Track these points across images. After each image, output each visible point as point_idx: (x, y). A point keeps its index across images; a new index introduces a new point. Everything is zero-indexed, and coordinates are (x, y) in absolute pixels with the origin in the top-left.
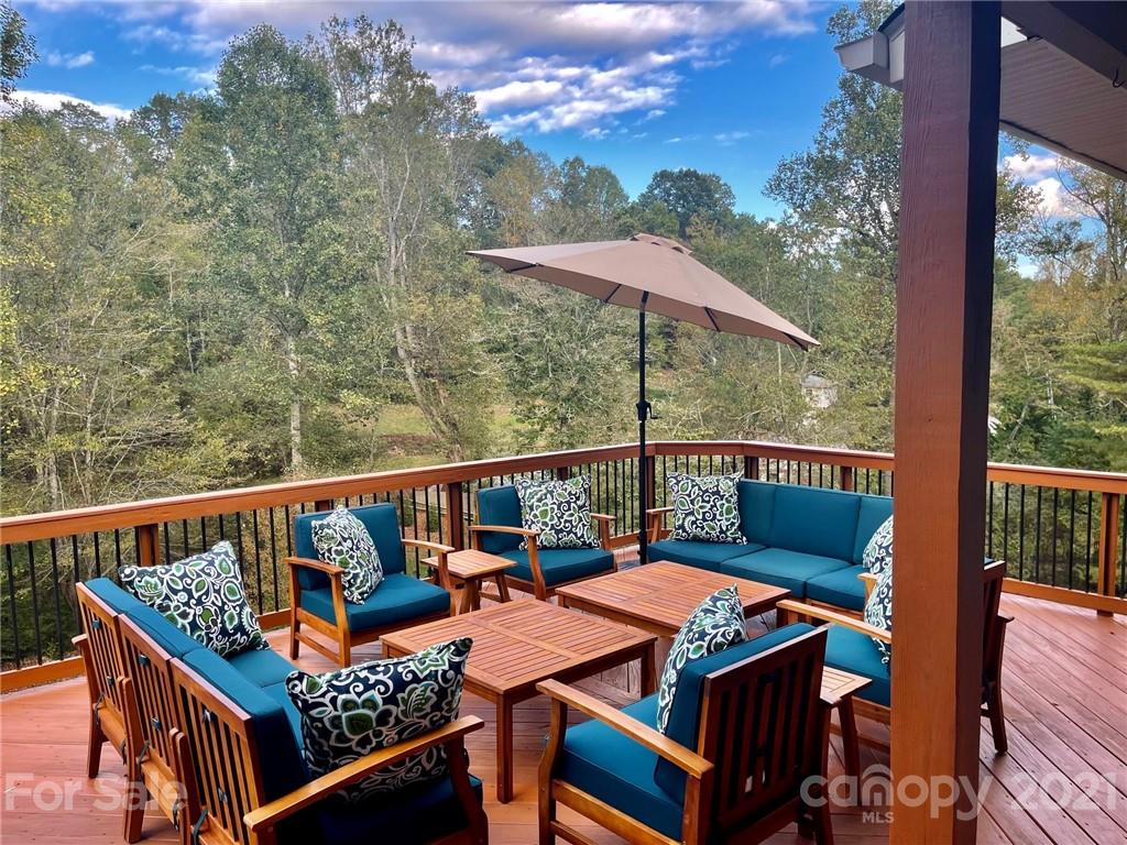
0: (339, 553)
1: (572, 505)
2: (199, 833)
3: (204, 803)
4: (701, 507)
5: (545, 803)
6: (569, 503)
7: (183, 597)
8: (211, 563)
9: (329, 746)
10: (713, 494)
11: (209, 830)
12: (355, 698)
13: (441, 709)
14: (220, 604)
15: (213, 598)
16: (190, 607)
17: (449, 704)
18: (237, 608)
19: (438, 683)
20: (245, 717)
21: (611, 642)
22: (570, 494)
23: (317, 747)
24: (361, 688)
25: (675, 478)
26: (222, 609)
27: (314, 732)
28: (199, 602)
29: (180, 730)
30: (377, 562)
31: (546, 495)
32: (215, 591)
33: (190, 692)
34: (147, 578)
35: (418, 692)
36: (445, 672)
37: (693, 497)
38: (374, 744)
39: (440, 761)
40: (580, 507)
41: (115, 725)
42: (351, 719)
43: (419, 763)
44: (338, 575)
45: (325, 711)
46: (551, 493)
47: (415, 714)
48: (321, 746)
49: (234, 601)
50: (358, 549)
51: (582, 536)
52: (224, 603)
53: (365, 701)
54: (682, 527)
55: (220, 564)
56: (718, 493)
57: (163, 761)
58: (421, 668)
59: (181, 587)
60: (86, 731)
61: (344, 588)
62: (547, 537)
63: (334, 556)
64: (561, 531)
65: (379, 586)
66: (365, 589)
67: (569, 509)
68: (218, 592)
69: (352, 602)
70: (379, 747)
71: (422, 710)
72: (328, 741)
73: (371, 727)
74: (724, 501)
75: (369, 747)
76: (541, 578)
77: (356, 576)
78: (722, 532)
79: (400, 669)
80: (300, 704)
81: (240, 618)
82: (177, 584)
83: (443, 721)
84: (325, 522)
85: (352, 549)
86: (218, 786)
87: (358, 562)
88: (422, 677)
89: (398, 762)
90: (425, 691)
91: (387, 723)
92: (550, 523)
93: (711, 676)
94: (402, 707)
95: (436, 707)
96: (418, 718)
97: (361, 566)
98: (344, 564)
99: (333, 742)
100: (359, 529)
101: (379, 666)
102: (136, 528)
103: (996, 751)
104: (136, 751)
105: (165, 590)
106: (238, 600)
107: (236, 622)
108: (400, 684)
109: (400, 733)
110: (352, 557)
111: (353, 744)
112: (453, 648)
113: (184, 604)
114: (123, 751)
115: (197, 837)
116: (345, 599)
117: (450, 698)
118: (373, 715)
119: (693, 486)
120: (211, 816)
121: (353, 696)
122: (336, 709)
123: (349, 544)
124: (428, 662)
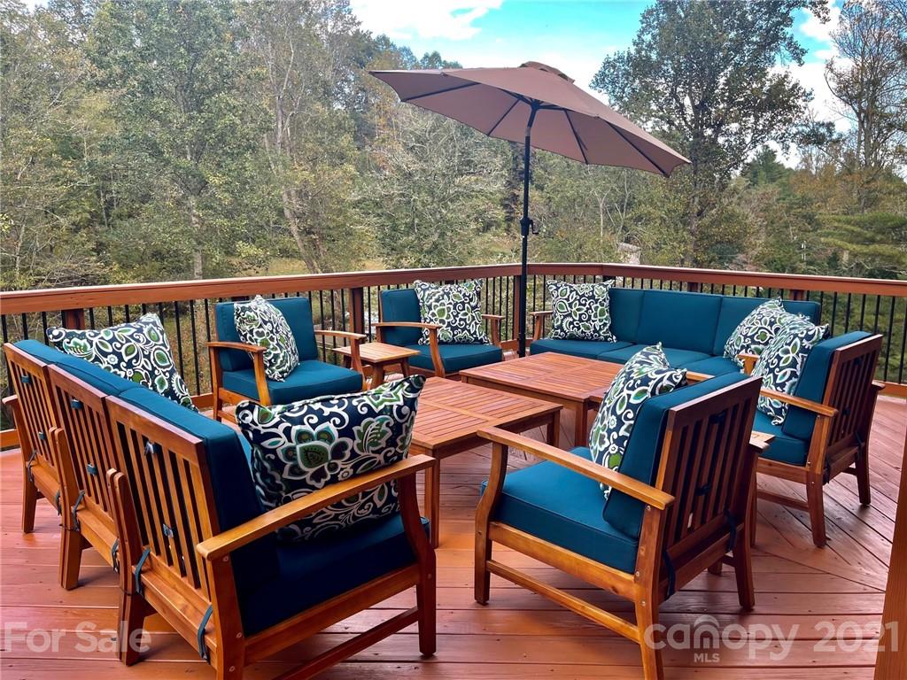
0: (260, 334)
1: (466, 305)
2: (141, 572)
3: (146, 542)
4: (578, 310)
5: (482, 544)
6: (463, 303)
7: (114, 359)
8: (140, 330)
9: (282, 479)
10: (589, 298)
11: (152, 569)
12: (310, 429)
13: (395, 445)
14: (150, 369)
15: (143, 362)
16: (121, 370)
17: (403, 440)
18: (167, 374)
19: (393, 418)
20: (196, 440)
21: (521, 409)
22: (464, 295)
23: (268, 481)
24: (315, 420)
25: (555, 285)
26: (152, 373)
27: (266, 464)
28: (129, 365)
29: (119, 470)
30: (294, 347)
31: (443, 296)
32: (145, 356)
33: (130, 426)
34: (75, 340)
35: (373, 426)
36: (400, 408)
37: (571, 301)
38: (329, 478)
39: (391, 499)
40: (473, 308)
41: (50, 480)
42: (305, 451)
43: (371, 500)
44: (260, 354)
45: (279, 442)
46: (448, 294)
47: (371, 448)
48: (273, 478)
49: (164, 367)
50: (277, 332)
51: (475, 333)
52: (154, 369)
53: (320, 433)
54: (560, 327)
55: (149, 332)
56: (593, 297)
57: (100, 508)
58: (376, 402)
59: (111, 350)
60: (20, 493)
61: (266, 367)
62: (445, 333)
63: (255, 337)
64: (457, 328)
65: (296, 367)
66: (284, 368)
67: (464, 309)
68: (148, 357)
69: (273, 380)
70: (334, 481)
71: (377, 444)
72: (281, 472)
73: (327, 460)
74: (598, 305)
75: (323, 481)
76: (441, 366)
77: (276, 357)
78: (595, 331)
79: (355, 402)
80: (251, 435)
81: (170, 384)
82: (107, 347)
83: (395, 458)
84: (247, 305)
85: (272, 332)
86: (162, 522)
87: (278, 344)
88: (377, 411)
89: (351, 497)
90: (380, 425)
91: (342, 456)
92: (446, 321)
93: (676, 409)
94: (358, 441)
95: (391, 442)
96: (373, 452)
97: (281, 348)
98: (265, 343)
99: (286, 475)
100: (277, 315)
101: (332, 399)
102: (63, 311)
103: (860, 504)
104: (71, 500)
105: (95, 352)
106: (168, 366)
107: (166, 387)
108: (356, 418)
109: (355, 467)
110: (272, 339)
111: (307, 477)
112: (407, 384)
113: (115, 366)
114: (58, 502)
115: (140, 577)
116: (267, 378)
117: (404, 434)
118: (329, 447)
119: (571, 292)
120: (153, 554)
121: (307, 427)
122: (290, 440)
123: (269, 326)
124: (381, 398)
